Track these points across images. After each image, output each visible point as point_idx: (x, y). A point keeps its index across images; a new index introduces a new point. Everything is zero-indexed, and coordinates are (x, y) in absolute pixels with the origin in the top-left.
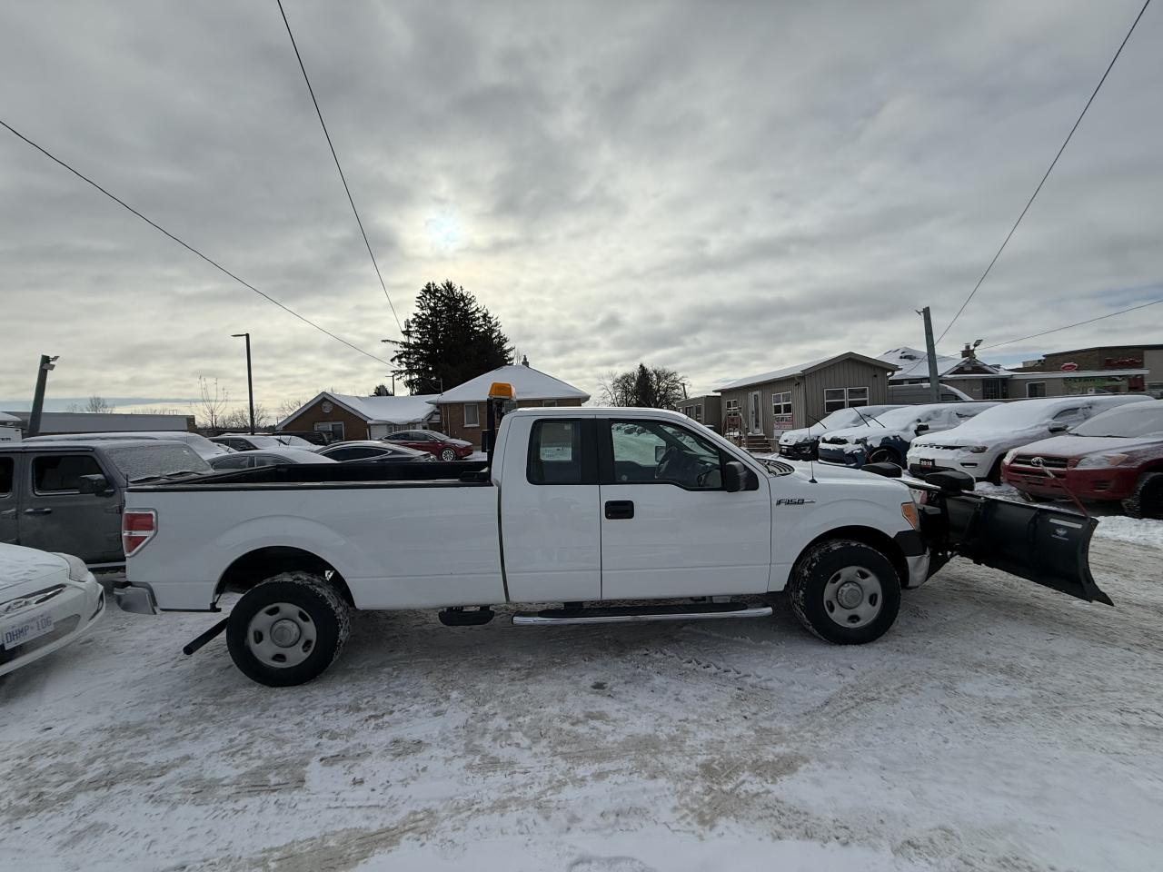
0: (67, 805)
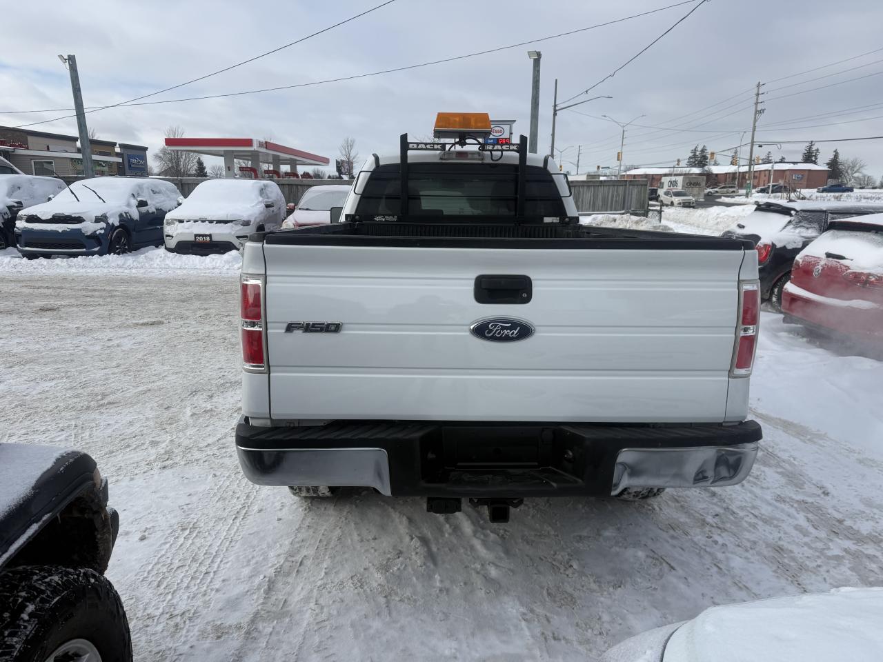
0: (877, 532)
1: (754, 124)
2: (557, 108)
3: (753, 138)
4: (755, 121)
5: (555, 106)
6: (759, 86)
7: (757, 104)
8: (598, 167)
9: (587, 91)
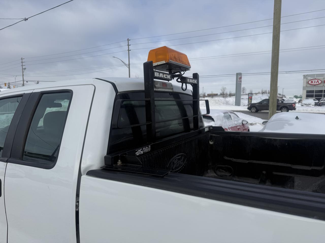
1: (23, 73)
3: (23, 79)
6: (22, 59)
7: (22, 66)
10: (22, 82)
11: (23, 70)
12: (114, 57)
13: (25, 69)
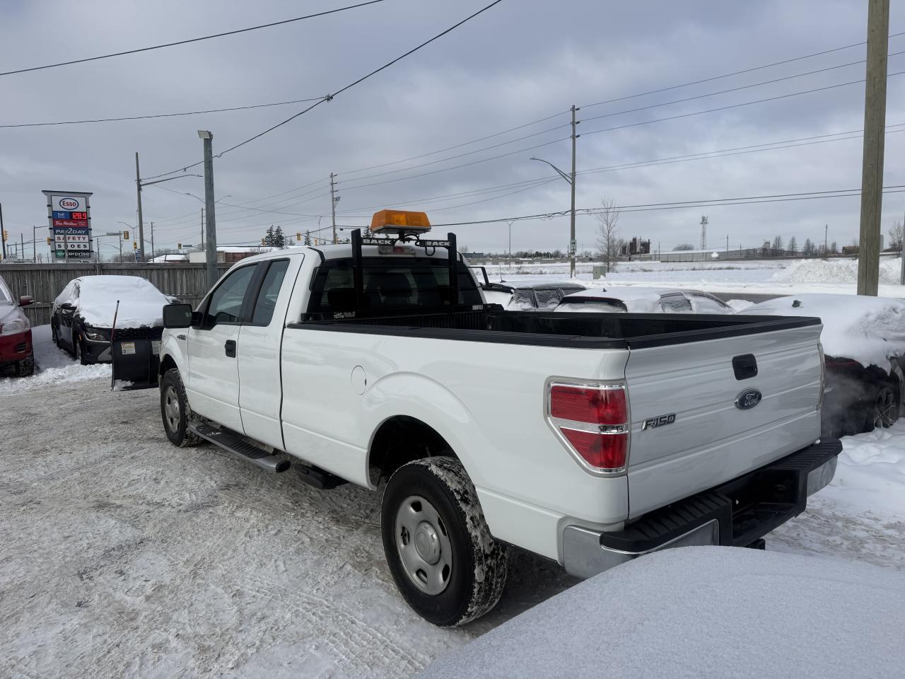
1: (333, 210)
2: (141, 183)
3: (334, 223)
4: (334, 208)
5: (139, 180)
6: (332, 176)
7: (333, 192)
8: (180, 245)
9: (185, 169)
10: (331, 230)
11: (333, 201)
12: (534, 159)
13: (338, 199)
